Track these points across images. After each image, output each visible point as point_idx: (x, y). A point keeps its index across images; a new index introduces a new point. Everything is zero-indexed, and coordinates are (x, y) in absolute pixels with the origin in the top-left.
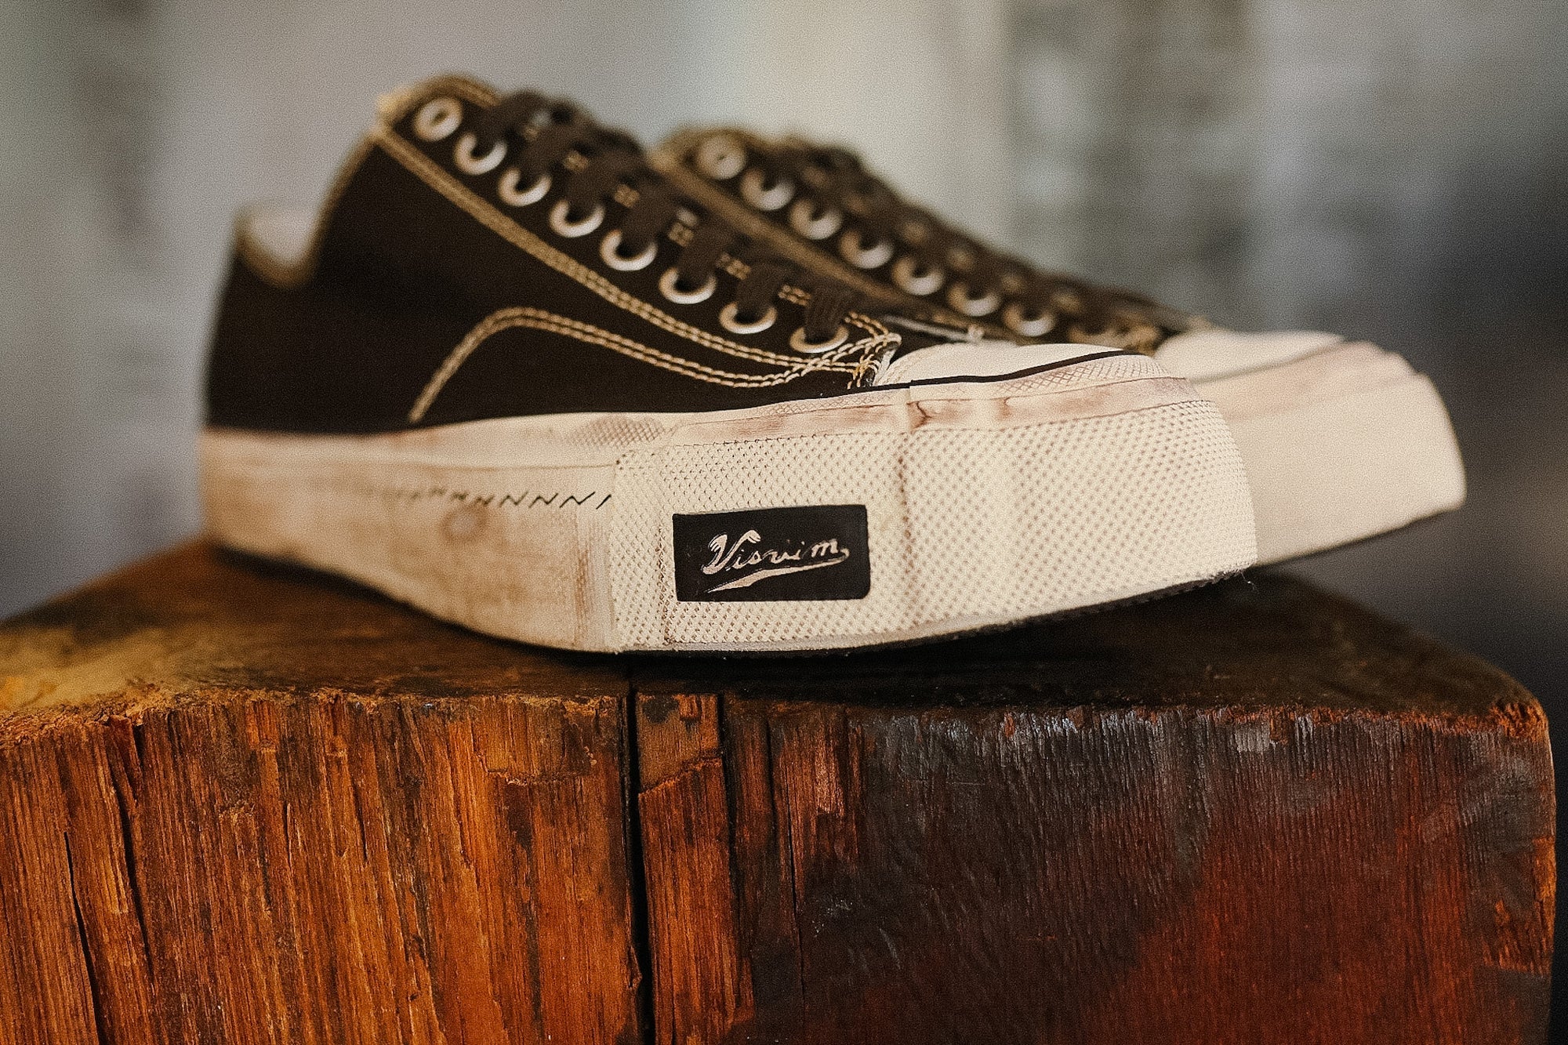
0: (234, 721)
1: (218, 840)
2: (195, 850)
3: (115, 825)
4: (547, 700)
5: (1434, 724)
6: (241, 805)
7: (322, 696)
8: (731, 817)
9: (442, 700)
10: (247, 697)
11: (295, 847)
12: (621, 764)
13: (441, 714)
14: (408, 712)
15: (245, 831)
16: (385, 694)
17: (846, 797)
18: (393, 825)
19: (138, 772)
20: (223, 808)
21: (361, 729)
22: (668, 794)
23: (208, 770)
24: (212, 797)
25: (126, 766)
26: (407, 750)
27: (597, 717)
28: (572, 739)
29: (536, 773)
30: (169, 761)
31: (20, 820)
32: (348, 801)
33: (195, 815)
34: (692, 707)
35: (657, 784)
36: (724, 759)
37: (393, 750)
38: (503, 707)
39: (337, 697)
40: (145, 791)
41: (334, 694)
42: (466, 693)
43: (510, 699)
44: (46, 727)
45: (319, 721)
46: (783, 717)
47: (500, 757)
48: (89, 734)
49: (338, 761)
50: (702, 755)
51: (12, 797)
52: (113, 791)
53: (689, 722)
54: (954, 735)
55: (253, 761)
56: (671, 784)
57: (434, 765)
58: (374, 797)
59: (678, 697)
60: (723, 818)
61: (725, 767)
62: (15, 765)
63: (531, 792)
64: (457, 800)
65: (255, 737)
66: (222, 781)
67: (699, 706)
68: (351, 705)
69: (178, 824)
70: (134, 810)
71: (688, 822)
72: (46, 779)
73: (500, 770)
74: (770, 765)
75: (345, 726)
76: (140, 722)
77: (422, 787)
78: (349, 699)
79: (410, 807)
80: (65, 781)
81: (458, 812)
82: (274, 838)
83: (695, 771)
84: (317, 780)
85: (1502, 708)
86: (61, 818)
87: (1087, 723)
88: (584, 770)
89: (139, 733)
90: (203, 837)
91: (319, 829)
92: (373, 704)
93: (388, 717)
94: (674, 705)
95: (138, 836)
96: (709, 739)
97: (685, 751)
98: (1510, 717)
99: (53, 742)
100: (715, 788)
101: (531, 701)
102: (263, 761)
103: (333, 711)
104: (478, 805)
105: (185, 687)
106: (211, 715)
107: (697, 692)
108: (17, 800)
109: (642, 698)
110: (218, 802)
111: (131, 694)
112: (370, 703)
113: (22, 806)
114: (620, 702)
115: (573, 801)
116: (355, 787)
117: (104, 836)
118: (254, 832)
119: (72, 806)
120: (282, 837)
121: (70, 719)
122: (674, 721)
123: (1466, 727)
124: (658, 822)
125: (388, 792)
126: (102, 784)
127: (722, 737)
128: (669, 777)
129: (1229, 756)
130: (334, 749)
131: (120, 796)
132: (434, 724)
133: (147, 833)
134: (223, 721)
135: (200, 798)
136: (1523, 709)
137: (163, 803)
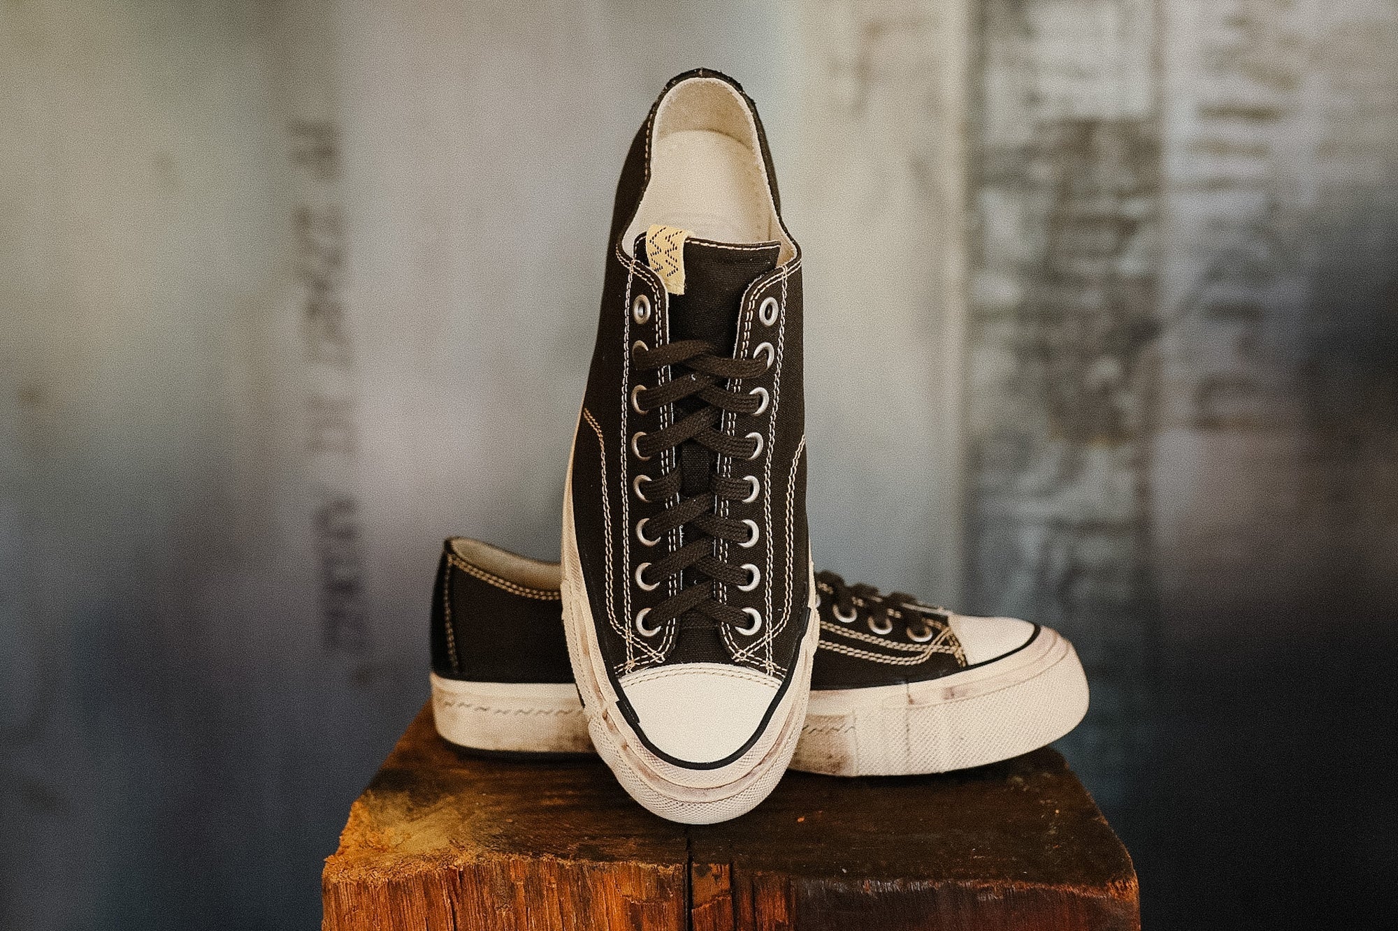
0: (504, 869)
1: (496, 924)
2: (485, 927)
3: (450, 916)
4: (650, 865)
5: (1076, 891)
6: (507, 907)
7: (545, 859)
8: (735, 921)
9: (601, 863)
10: (510, 858)
11: (531, 927)
12: (684, 896)
13: (600, 870)
14: (585, 869)
15: (509, 919)
16: (574, 859)
17: (789, 915)
18: (577, 920)
19: (460, 891)
20: (498, 908)
21: (563, 875)
22: (706, 911)
23: (491, 891)
24: (493, 903)
25: (454, 888)
26: (585, 886)
27: (673, 875)
28: (662, 884)
29: (644, 898)
30: (474, 886)
31: (406, 912)
32: (556, 907)
33: (486, 911)
34: (718, 870)
35: (701, 905)
36: (732, 896)
37: (578, 886)
38: (630, 867)
39: (552, 859)
40: (462, 898)
41: (550, 858)
42: (611, 859)
43: (633, 864)
44: (418, 870)
45: (543, 870)
46: (761, 878)
47: (627, 889)
48: (439, 875)
49: (552, 889)
50: (723, 893)
51: (403, 902)
52: (449, 901)
53: (717, 877)
54: (841, 890)
55: (512, 887)
56: (708, 906)
57: (597, 892)
58: (569, 906)
59: (712, 865)
60: (731, 922)
61: (733, 899)
62: (404, 886)
63: (642, 907)
64: (607, 909)
65: (513, 876)
66: (498, 896)
67: (721, 870)
68: (558, 864)
69: (477, 915)
70: (456, 908)
71: (715, 924)
72: (418, 894)
73: (627, 896)
74: (753, 900)
75: (555, 871)
76: (461, 870)
77: (591, 902)
78: (558, 861)
79: (585, 910)
80: (427, 894)
81: (607, 914)
82: (521, 923)
83: (718, 901)
84: (542, 896)
85: (1113, 882)
86: (424, 912)
87: (905, 885)
88: (667, 899)
89: (461, 874)
90: (489, 921)
91: (542, 918)
92: (569, 864)
93: (576, 870)
94: (710, 869)
95: (459, 919)
96: (725, 885)
97: (714, 891)
98: (1117, 888)
99: (421, 876)
100: (728, 909)
101: (642, 865)
102: (517, 888)
103: (550, 866)
104: (616, 911)
105: (480, 850)
106: (494, 866)
107: (720, 863)
108: (405, 902)
109: (694, 865)
110: (496, 906)
111: (454, 851)
112: (568, 863)
113: (407, 906)
114: (684, 866)
115: (661, 912)
116: (560, 901)
117: (445, 921)
118: (513, 920)
119: (430, 905)
120: (526, 923)
121: (429, 866)
122: (709, 874)
123: (1093, 893)
124: (700, 922)
125: (575, 905)
126: (445, 898)
127: (732, 884)
128: (706, 903)
129: (975, 903)
130: (550, 883)
131: (452, 903)
132: (597, 874)
133: (464, 918)
134: (498, 868)
135: (488, 903)
136: (1124, 883)
137: (472, 906)
